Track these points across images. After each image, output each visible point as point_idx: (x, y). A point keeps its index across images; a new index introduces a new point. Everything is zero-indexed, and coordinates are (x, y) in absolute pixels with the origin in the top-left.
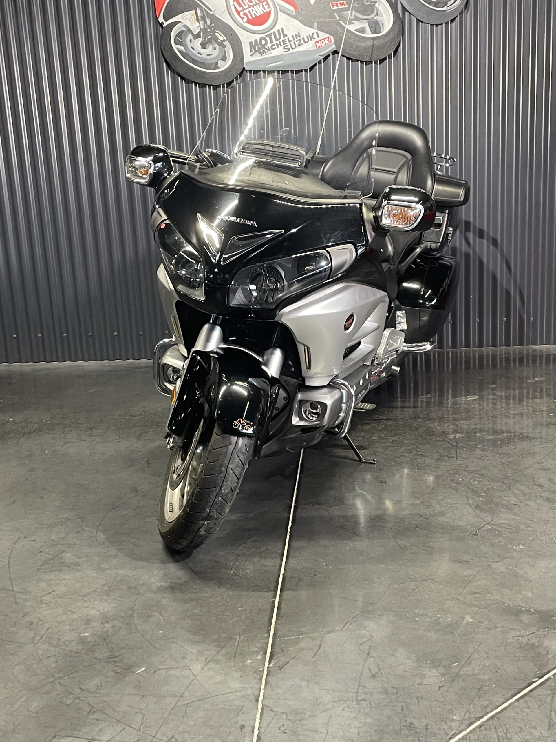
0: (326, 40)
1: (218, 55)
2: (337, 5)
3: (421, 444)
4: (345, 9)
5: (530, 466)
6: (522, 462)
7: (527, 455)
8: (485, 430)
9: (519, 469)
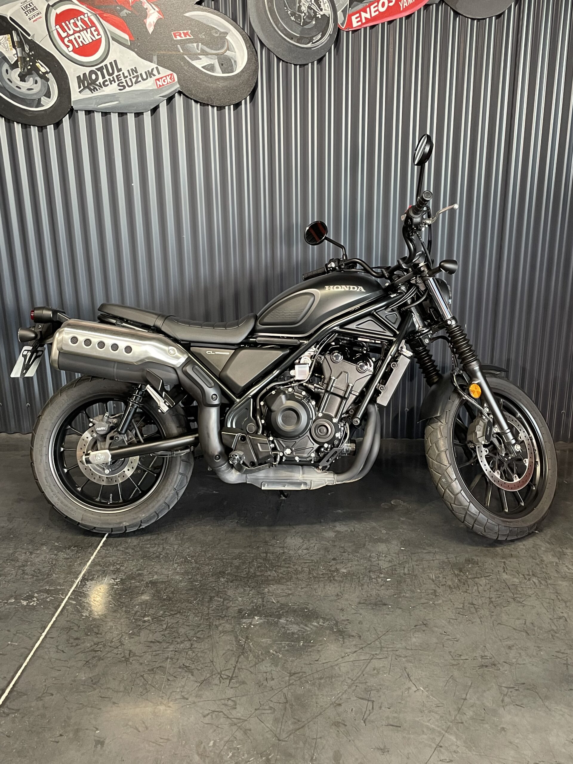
0: (168, 78)
1: (41, 90)
2: (180, 36)
3: (199, 638)
4: (190, 41)
5: (320, 714)
6: (314, 700)
7: (327, 679)
8: (295, 611)
9: (303, 720)
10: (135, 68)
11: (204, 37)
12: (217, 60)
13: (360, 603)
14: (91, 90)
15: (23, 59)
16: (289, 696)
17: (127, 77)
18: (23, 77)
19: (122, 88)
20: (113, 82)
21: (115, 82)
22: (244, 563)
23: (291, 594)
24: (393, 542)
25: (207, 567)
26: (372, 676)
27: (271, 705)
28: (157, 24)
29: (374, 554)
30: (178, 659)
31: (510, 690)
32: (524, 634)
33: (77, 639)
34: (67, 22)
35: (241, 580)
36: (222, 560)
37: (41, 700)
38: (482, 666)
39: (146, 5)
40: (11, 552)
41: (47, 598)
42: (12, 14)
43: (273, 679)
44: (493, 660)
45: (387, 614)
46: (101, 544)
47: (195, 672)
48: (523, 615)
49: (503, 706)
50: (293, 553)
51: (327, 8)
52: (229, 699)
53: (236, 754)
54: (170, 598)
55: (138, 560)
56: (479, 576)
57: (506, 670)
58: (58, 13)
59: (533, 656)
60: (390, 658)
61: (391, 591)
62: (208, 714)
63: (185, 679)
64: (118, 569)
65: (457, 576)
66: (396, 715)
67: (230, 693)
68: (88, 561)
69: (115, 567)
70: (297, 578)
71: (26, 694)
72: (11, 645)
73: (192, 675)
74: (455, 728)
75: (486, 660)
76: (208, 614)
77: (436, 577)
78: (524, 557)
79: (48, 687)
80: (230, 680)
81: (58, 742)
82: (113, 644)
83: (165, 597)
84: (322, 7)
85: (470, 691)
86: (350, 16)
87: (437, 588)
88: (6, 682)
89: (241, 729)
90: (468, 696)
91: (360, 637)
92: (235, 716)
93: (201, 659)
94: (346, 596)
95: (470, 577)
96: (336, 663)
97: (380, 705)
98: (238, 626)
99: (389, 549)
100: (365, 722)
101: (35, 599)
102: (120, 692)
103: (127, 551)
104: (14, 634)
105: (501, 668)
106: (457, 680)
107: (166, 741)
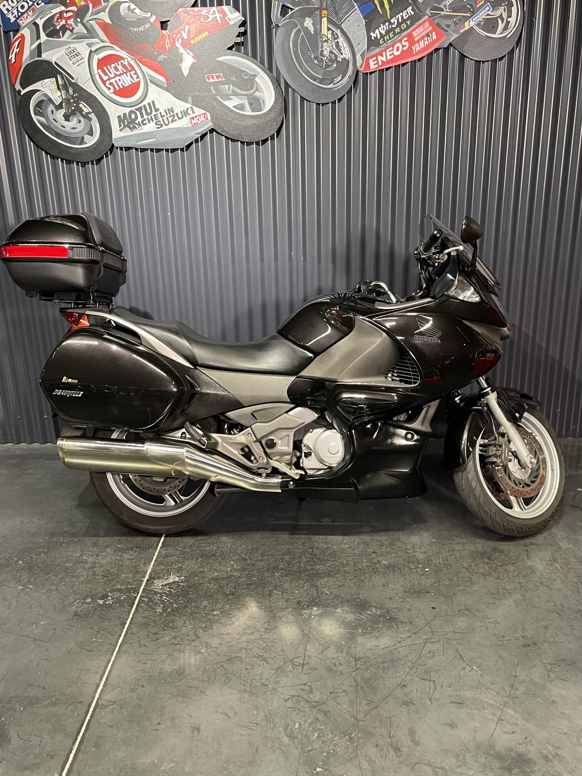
0: (202, 117)
1: (84, 129)
2: (213, 78)
3: (267, 629)
4: (223, 83)
5: (390, 695)
6: (381, 682)
7: (390, 663)
8: (348, 601)
9: (375, 701)
10: (172, 108)
11: (234, 79)
12: (246, 100)
13: (405, 592)
14: (130, 128)
15: (67, 100)
16: (359, 679)
17: (164, 116)
18: (67, 117)
19: (159, 126)
20: (151, 121)
21: (153, 121)
22: (294, 558)
23: (342, 586)
24: (424, 535)
25: (261, 563)
26: (430, 658)
27: (344, 689)
28: (192, 67)
29: (409, 546)
30: (251, 649)
31: (554, 666)
32: (556, 615)
33: (155, 634)
34: (108, 67)
35: (294, 574)
36: (273, 555)
37: (134, 692)
38: (525, 646)
39: (182, 50)
40: (79, 554)
41: (120, 596)
42: (57, 59)
43: (341, 665)
44: (533, 639)
45: (432, 601)
46: (160, 545)
47: (270, 660)
48: (552, 598)
49: (550, 681)
50: (336, 547)
51: (347, 53)
52: (305, 684)
53: (321, 735)
54: (233, 593)
55: (197, 559)
56: (506, 563)
57: (547, 649)
58: (100, 58)
59: (568, 635)
60: (442, 641)
61: (432, 580)
62: (289, 699)
63: (261, 667)
64: (181, 567)
65: (488, 563)
66: (456, 693)
67: (304, 678)
68: (151, 561)
69: (177, 566)
70: (345, 571)
71: (119, 687)
72: (96, 641)
73: (267, 663)
74: (511, 703)
75: (528, 640)
76: (270, 607)
77: (468, 566)
78: (544, 544)
79: (138, 680)
80: (303, 667)
81: (157, 730)
82: (189, 637)
83: (228, 592)
84: (343, 51)
85: (518, 669)
86: (368, 59)
87: (471, 576)
88: (98, 677)
89: (321, 711)
90: (517, 674)
91: (411, 623)
92: (313, 700)
93: (272, 648)
94: (391, 586)
95: (498, 564)
96: (395, 647)
97: (440, 684)
98: (300, 617)
99: (422, 542)
100: (430, 701)
101: (110, 598)
102: (205, 681)
103: (185, 550)
104: (98, 632)
105: (541, 646)
106: (505, 659)
107: (255, 725)
